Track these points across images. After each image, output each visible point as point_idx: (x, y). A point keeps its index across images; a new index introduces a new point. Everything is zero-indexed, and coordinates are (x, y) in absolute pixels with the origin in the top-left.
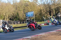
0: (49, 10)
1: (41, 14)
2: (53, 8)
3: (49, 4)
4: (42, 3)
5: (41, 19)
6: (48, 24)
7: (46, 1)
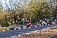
0: (13, 15)
1: (6, 19)
2: (17, 13)
3: (14, 9)
4: (7, 9)
5: (6, 24)
6: (13, 29)
7: (11, 7)
